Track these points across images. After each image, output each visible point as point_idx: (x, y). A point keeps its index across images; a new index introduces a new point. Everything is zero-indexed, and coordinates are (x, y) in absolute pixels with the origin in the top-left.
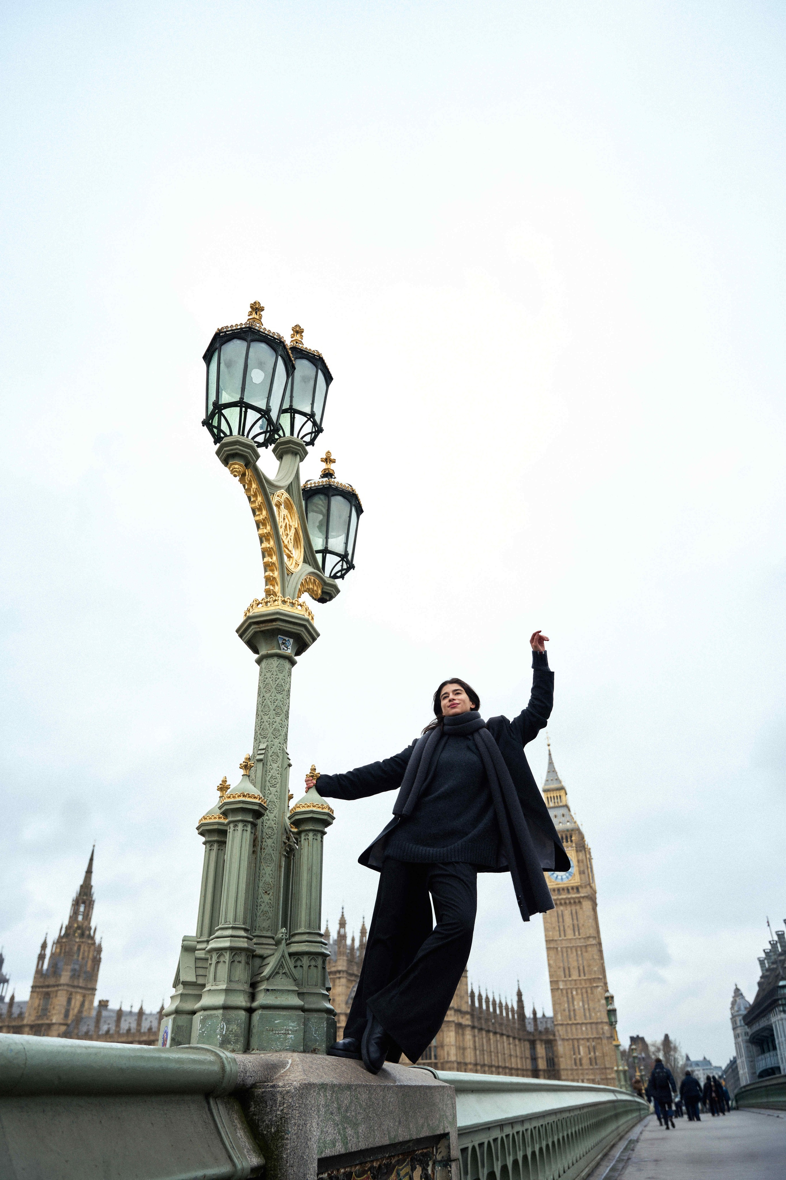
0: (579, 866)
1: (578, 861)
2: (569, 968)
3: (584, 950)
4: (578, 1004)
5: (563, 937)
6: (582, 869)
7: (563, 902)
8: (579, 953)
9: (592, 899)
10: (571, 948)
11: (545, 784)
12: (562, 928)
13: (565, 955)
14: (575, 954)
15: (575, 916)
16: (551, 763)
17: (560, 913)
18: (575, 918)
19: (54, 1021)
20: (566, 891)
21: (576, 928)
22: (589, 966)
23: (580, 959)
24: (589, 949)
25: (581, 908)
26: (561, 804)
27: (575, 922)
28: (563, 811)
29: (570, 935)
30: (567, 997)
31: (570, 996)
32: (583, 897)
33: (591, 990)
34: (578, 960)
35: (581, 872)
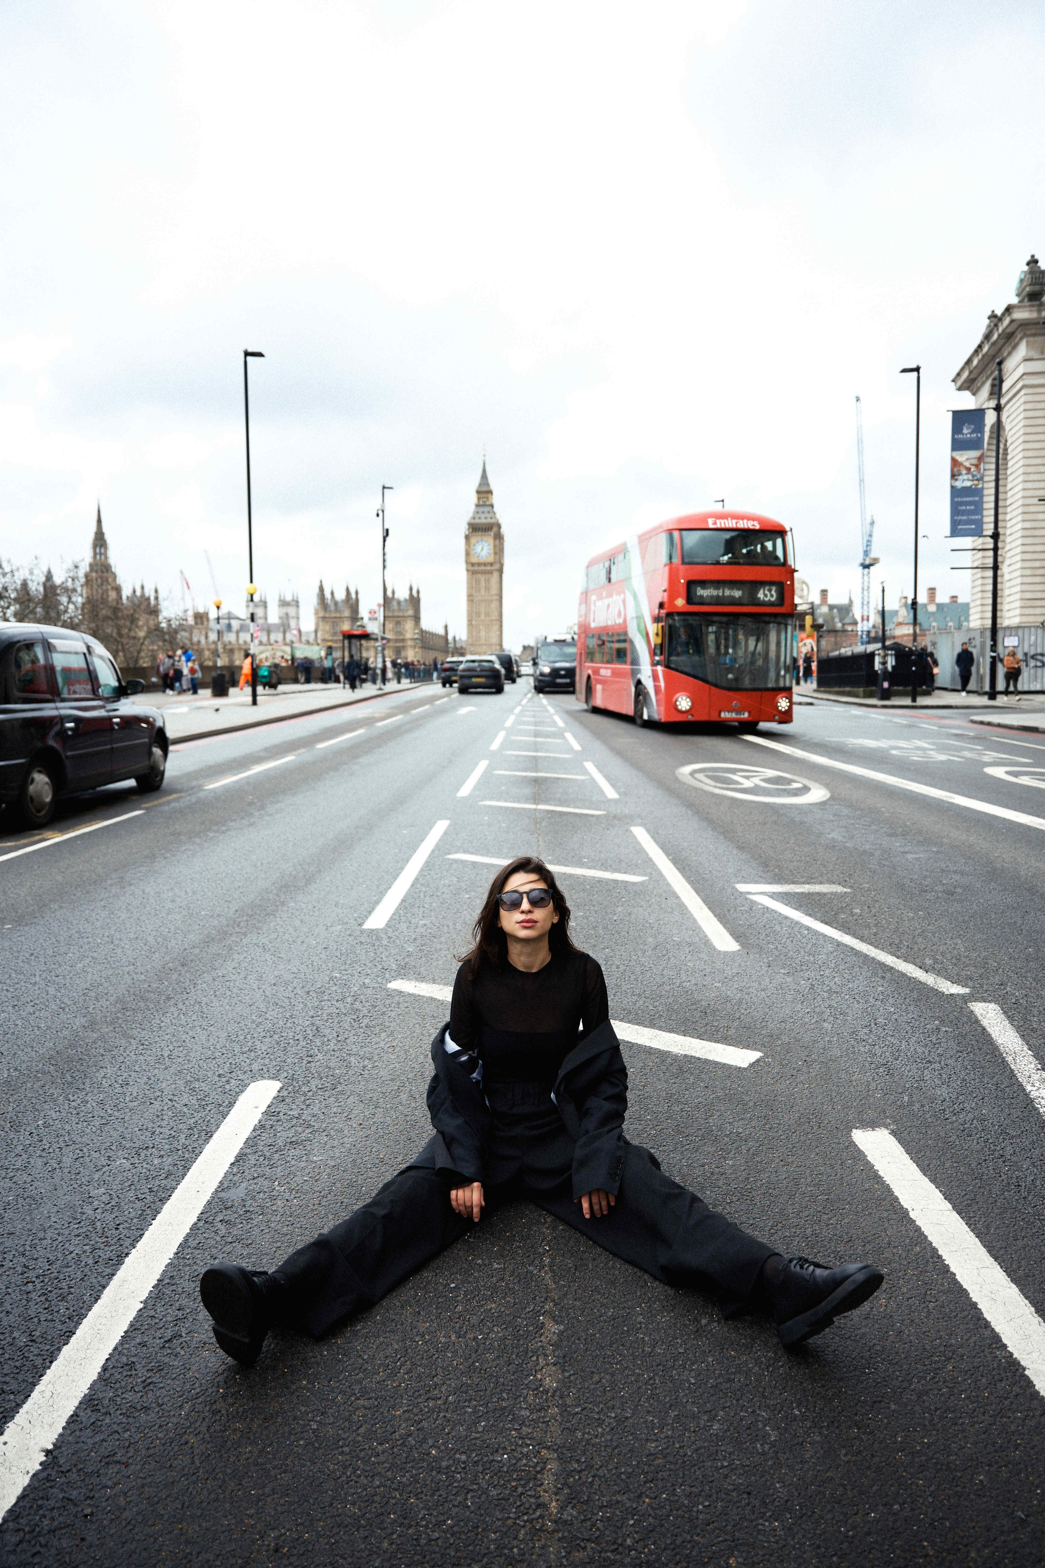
0: (494, 550)
1: (495, 547)
2: (480, 612)
3: (492, 602)
4: (483, 634)
5: (478, 594)
7: (481, 571)
9: (501, 571)
10: (482, 601)
11: (478, 488)
12: (478, 588)
13: (479, 604)
14: (485, 604)
15: (488, 581)
16: (484, 471)
17: (478, 579)
20: (484, 565)
21: (487, 589)
22: (493, 613)
23: (488, 607)
25: (493, 576)
26: (488, 503)
27: (486, 585)
28: (489, 509)
29: (483, 591)
30: (477, 629)
32: (494, 569)
34: (485, 608)
35: (495, 553)
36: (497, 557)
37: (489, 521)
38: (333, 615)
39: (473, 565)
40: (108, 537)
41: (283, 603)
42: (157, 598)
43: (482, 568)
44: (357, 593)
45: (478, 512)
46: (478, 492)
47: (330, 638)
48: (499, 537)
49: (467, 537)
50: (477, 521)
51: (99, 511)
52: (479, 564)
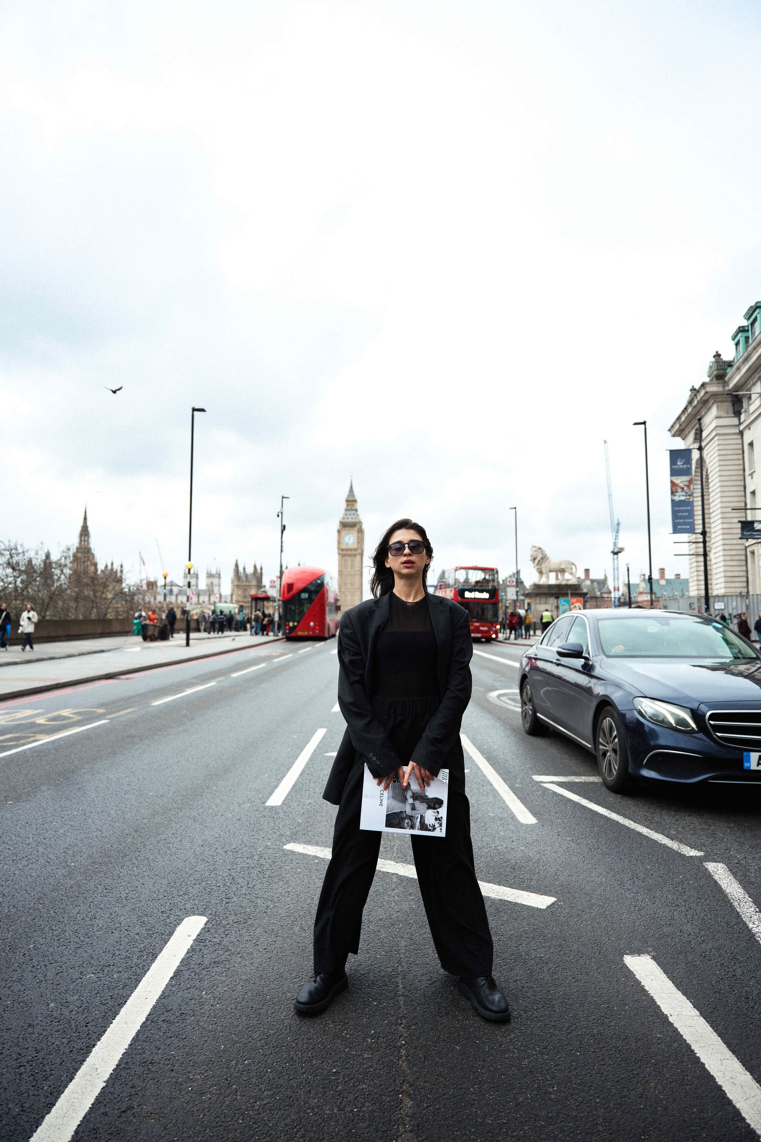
0: (358, 539)
1: (358, 537)
2: (347, 583)
4: (349, 598)
5: (346, 570)
6: (359, 541)
7: (348, 555)
8: (352, 577)
9: (362, 555)
10: (349, 575)
11: (347, 498)
12: (346, 566)
13: (346, 577)
15: (353, 562)
16: (351, 487)
17: (346, 559)
20: (350, 550)
21: (352, 566)
24: (357, 576)
25: (356, 558)
26: (353, 508)
27: (352, 564)
28: (354, 512)
29: (349, 569)
32: (358, 553)
33: (355, 592)
34: (351, 580)
35: (358, 543)
36: (360, 545)
37: (354, 520)
38: (244, 584)
39: (342, 550)
40: (90, 529)
41: (210, 576)
42: (121, 571)
43: (349, 552)
44: (261, 569)
45: (346, 514)
46: (347, 501)
47: (242, 600)
48: (361, 531)
49: (339, 532)
50: (346, 520)
51: (86, 512)
52: (347, 550)
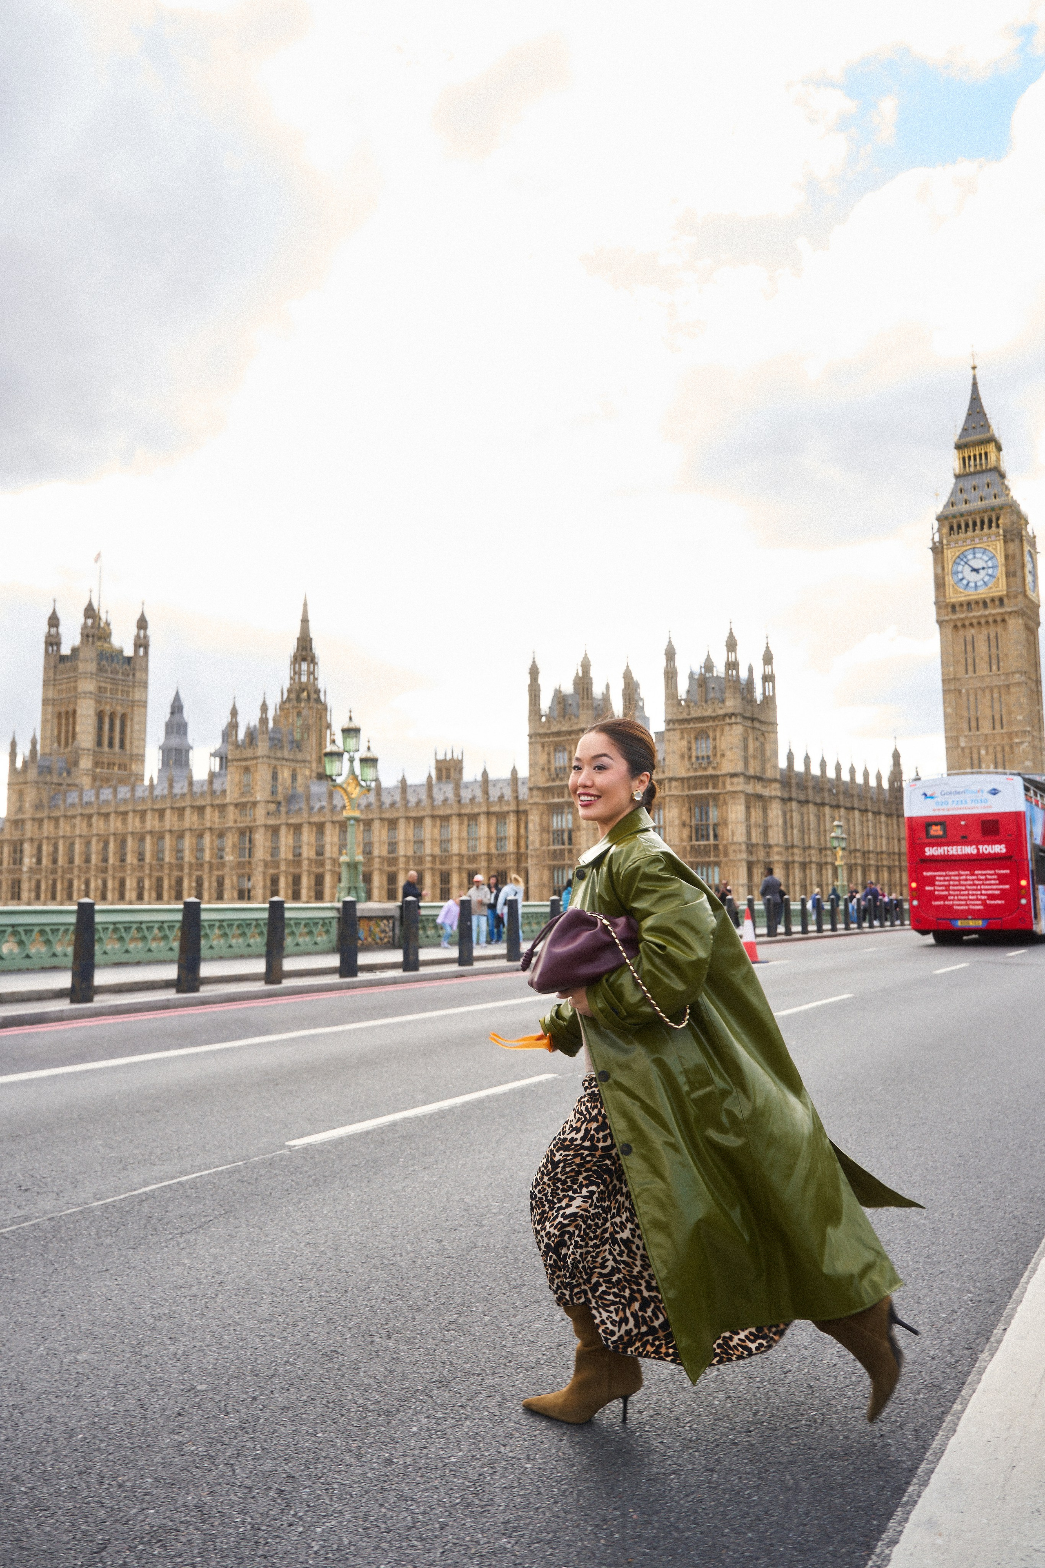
0: (1007, 565)
1: (1007, 557)
2: (977, 719)
3: (1003, 691)
5: (971, 673)
6: (1012, 569)
7: (975, 621)
8: (996, 695)
10: (983, 690)
11: (961, 437)
12: (970, 660)
13: (972, 699)
14: (988, 697)
16: (974, 399)
17: (969, 638)
18: (993, 643)
19: (258, 798)
20: (981, 605)
21: (995, 660)
22: (1010, 713)
23: (997, 706)
24: (1013, 690)
25: (1005, 629)
26: (987, 468)
27: (994, 650)
28: (990, 481)
30: (971, 758)
31: (975, 756)
32: (1010, 613)
33: (1011, 747)
34: (992, 707)
35: (1010, 575)
36: (1017, 582)
37: (990, 503)
39: (953, 608)
43: (978, 613)
45: (961, 492)
46: (960, 446)
48: (1017, 538)
49: (937, 550)
50: (960, 508)
52: (971, 605)
